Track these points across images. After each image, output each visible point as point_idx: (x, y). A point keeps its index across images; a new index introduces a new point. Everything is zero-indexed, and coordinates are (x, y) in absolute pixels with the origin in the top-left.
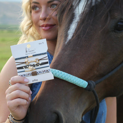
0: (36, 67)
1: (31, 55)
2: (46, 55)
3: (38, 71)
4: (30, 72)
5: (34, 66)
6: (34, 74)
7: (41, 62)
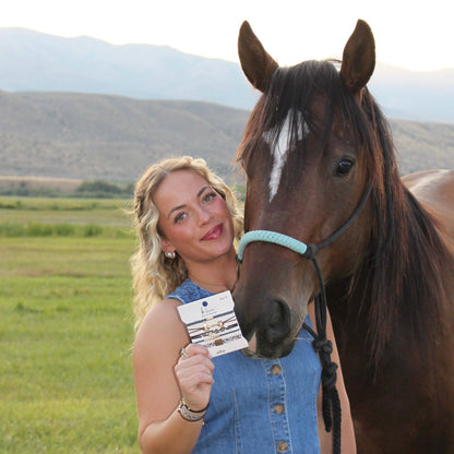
0: (221, 333)
1: (212, 316)
2: (234, 314)
3: (223, 338)
4: (213, 341)
5: (217, 331)
6: (218, 343)
7: (226, 325)
